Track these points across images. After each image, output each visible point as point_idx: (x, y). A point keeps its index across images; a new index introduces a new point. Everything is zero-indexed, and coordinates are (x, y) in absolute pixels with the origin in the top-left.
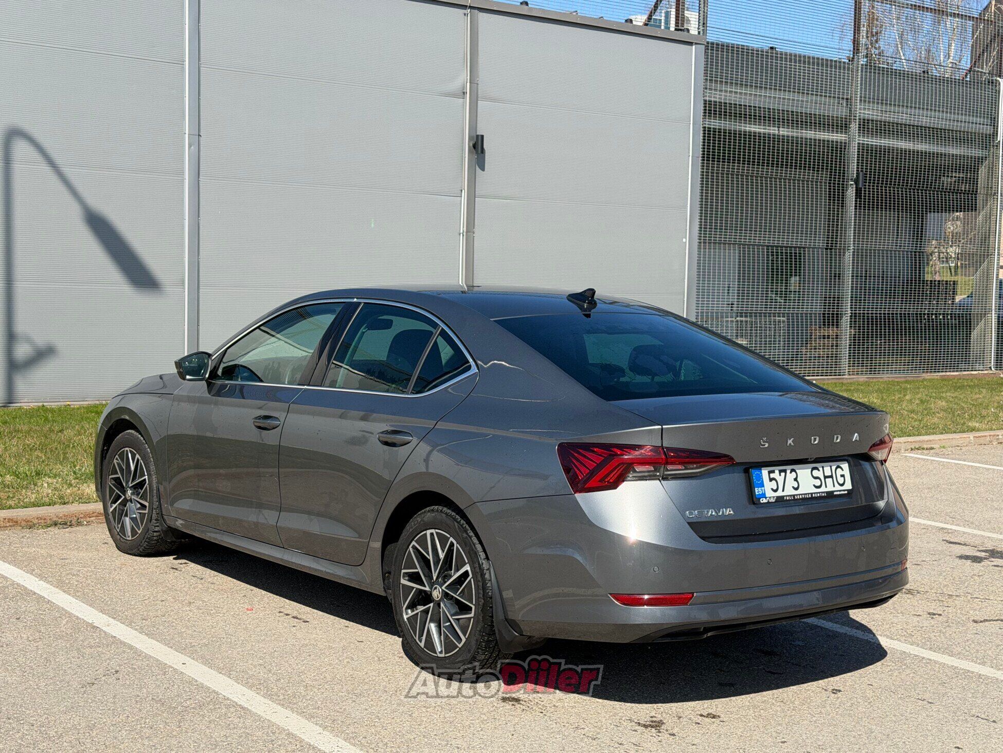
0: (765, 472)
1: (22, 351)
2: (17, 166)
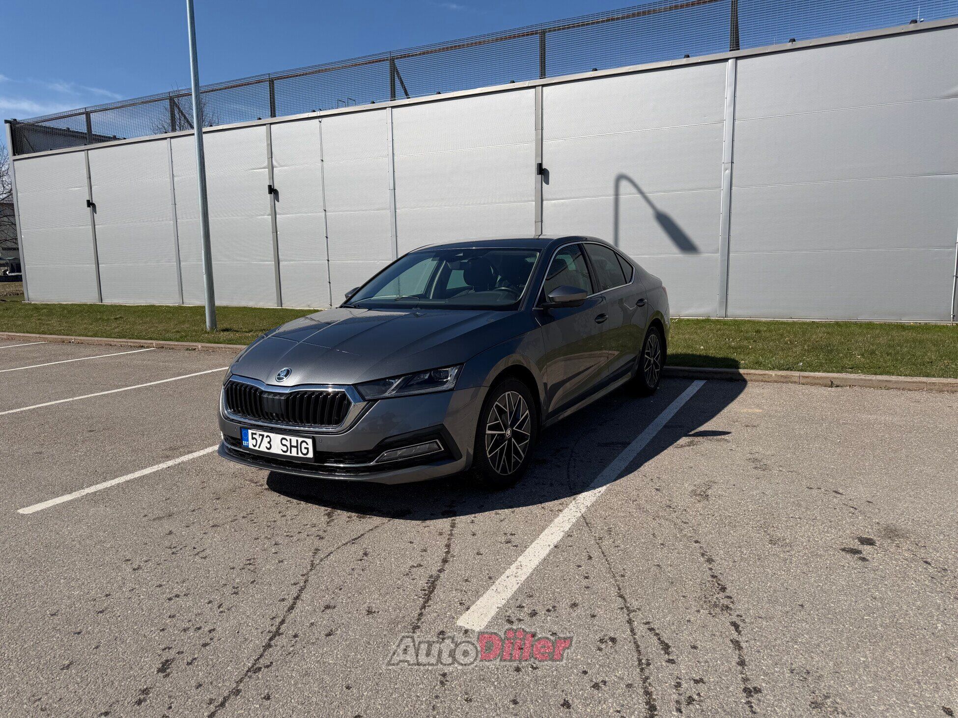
2: (622, 198)
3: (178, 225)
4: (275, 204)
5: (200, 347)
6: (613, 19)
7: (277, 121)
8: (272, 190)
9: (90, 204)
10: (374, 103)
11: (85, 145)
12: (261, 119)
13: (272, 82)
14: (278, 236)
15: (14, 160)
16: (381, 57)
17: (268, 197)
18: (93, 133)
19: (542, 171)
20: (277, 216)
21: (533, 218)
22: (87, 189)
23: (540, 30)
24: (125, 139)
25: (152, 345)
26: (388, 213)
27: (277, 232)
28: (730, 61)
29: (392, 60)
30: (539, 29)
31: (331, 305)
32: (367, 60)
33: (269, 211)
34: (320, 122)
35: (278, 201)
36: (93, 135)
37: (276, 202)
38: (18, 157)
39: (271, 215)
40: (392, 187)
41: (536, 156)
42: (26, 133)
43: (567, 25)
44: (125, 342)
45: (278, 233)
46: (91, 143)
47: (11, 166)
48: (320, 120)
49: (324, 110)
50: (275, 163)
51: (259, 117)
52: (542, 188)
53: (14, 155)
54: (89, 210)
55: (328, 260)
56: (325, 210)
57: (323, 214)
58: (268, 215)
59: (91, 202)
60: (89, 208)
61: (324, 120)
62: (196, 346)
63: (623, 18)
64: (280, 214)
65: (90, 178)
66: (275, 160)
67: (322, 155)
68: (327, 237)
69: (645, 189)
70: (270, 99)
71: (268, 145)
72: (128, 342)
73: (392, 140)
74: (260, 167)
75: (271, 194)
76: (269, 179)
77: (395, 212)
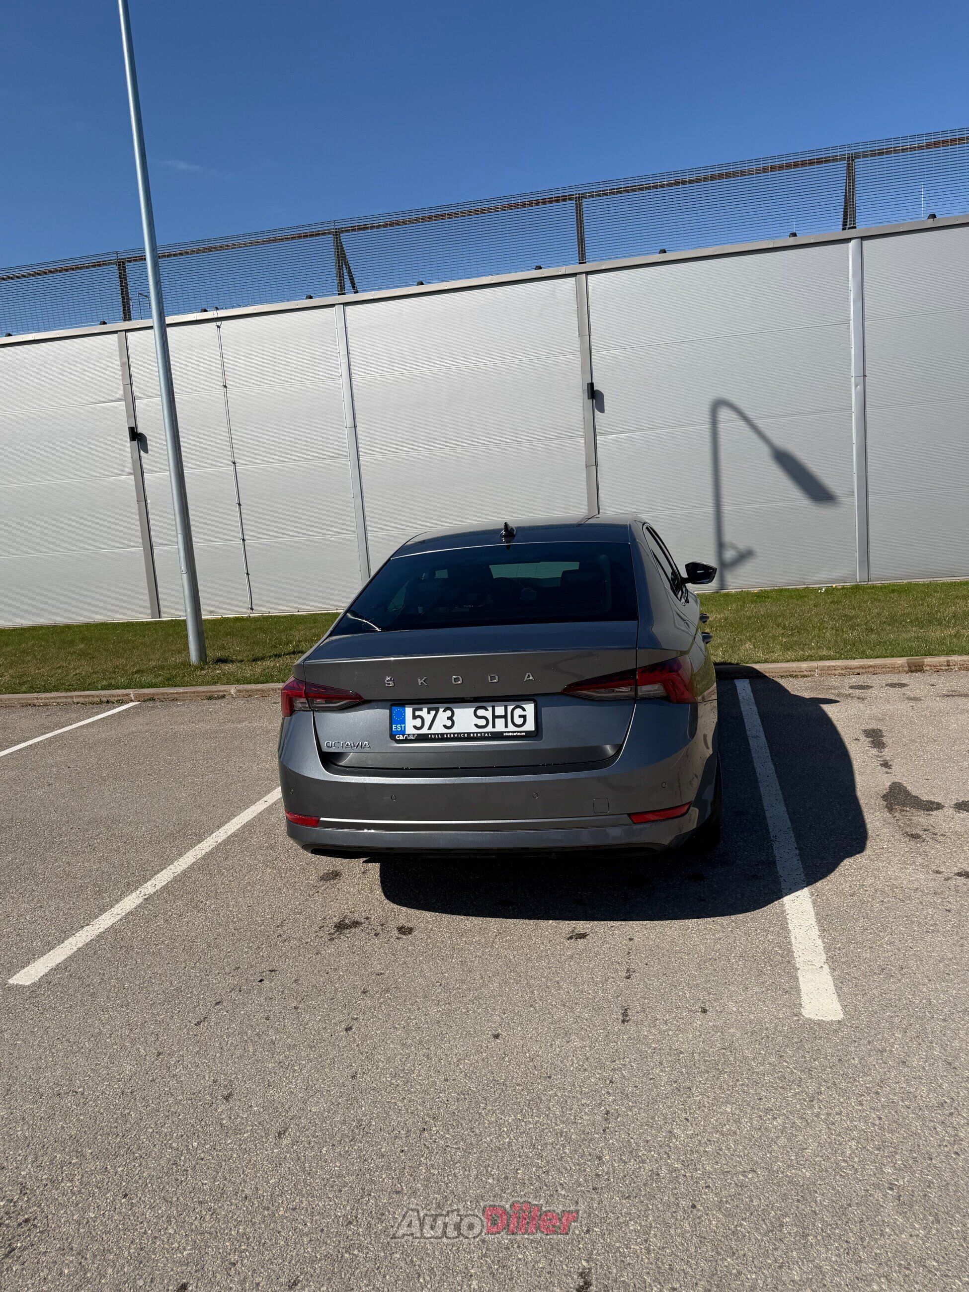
0: (409, 711)
1: (729, 555)
2: (722, 426)
4: (140, 457)
5: (233, 691)
6: (684, 182)
7: (138, 327)
8: (135, 435)
10: (311, 297)
12: (106, 324)
13: (121, 265)
14: (148, 506)
16: (320, 228)
17: (127, 445)
19: (594, 395)
20: (146, 475)
21: (581, 460)
23: (576, 194)
25: (126, 697)
26: (348, 463)
27: (146, 501)
28: (852, 241)
29: (337, 234)
30: (575, 192)
31: (252, 609)
32: (296, 232)
33: (129, 468)
34: (219, 327)
35: (146, 451)
37: (142, 452)
39: (134, 474)
40: (350, 422)
41: (583, 372)
43: (617, 189)
44: (66, 697)
45: (149, 501)
48: (219, 323)
49: (222, 309)
50: (136, 392)
51: (102, 319)
52: (594, 418)
55: (244, 540)
56: (234, 463)
57: (232, 468)
58: (130, 474)
61: (224, 324)
62: (225, 691)
63: (698, 180)
64: (149, 472)
66: (139, 388)
67: (224, 379)
68: (239, 504)
69: (750, 414)
70: (122, 292)
71: (123, 364)
72: (72, 697)
73: (348, 353)
74: (110, 399)
75: (134, 442)
76: (128, 417)
77: (358, 460)
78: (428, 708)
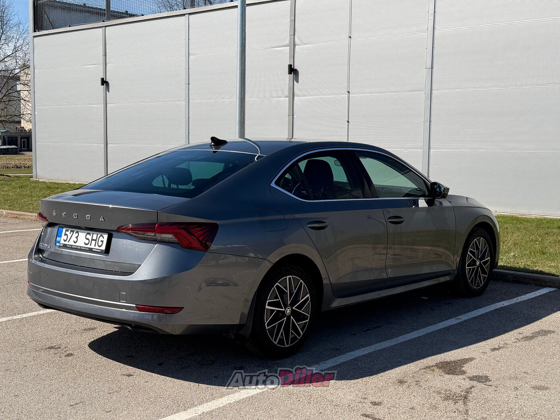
0: (64, 230)
3: (190, 105)
4: (293, 85)
8: (292, 70)
9: (104, 82)
11: (103, 21)
14: (295, 119)
15: (34, 37)
17: (287, 77)
18: (111, 9)
20: (295, 98)
22: (101, 68)
24: (143, 15)
26: (423, 96)
27: (293, 116)
33: (287, 93)
35: (297, 82)
36: (112, 11)
37: (295, 82)
38: (37, 33)
39: (289, 97)
40: (429, 65)
42: (47, 9)
45: (295, 116)
46: (109, 19)
47: (31, 42)
50: (297, 41)
53: (35, 31)
54: (103, 88)
56: (349, 92)
57: (346, 95)
58: (286, 97)
59: (105, 80)
60: (102, 86)
64: (299, 96)
65: (106, 55)
66: (298, 37)
67: (350, 32)
68: (348, 122)
71: (291, 21)
73: (435, 12)
74: (281, 45)
75: (290, 75)
76: (290, 58)
77: (431, 93)
78: (71, 230)
